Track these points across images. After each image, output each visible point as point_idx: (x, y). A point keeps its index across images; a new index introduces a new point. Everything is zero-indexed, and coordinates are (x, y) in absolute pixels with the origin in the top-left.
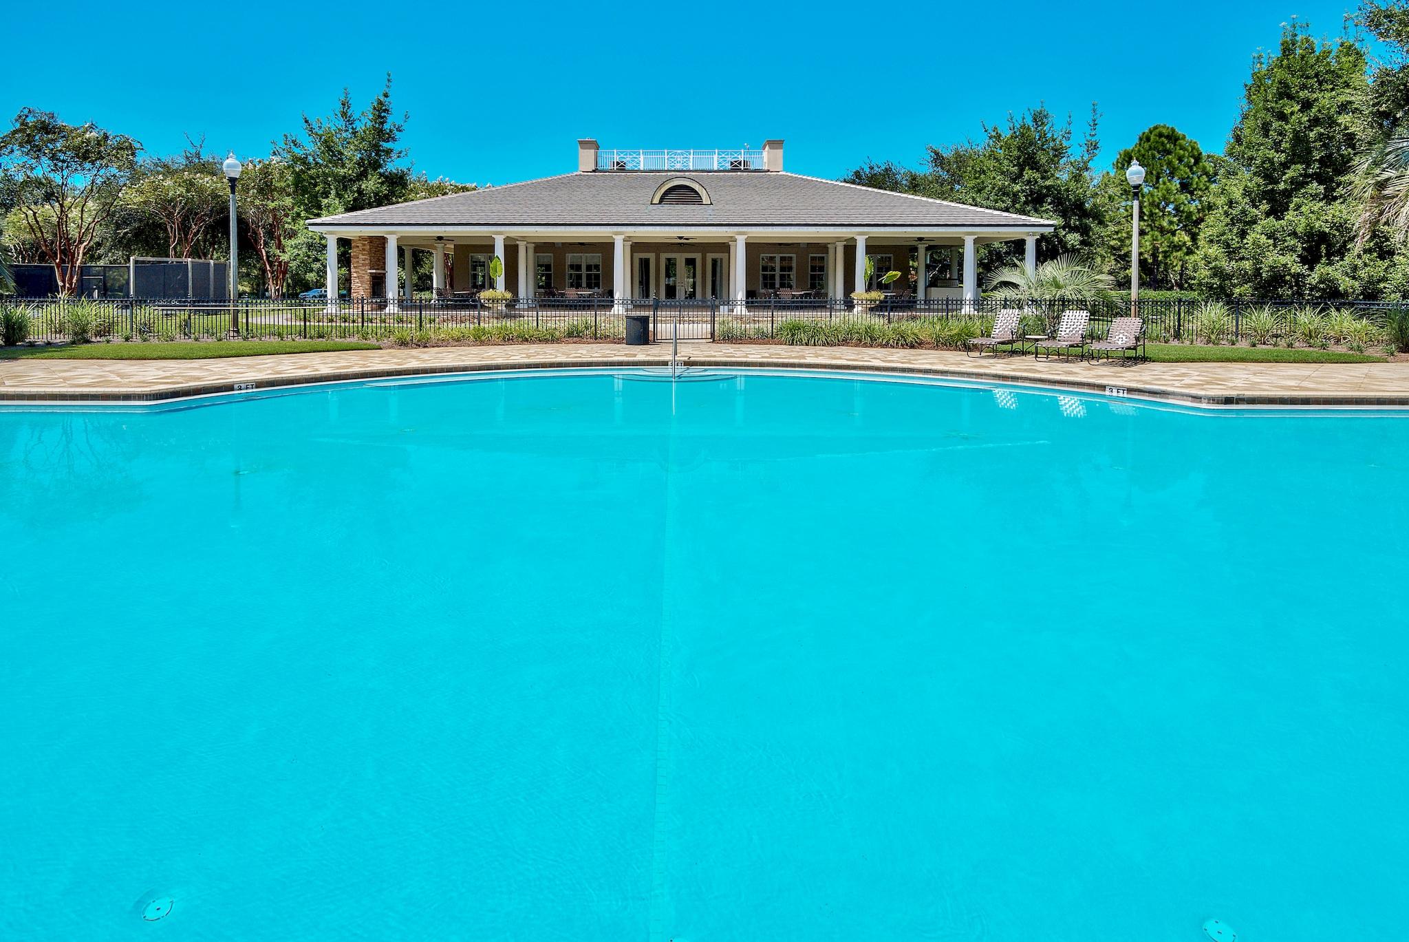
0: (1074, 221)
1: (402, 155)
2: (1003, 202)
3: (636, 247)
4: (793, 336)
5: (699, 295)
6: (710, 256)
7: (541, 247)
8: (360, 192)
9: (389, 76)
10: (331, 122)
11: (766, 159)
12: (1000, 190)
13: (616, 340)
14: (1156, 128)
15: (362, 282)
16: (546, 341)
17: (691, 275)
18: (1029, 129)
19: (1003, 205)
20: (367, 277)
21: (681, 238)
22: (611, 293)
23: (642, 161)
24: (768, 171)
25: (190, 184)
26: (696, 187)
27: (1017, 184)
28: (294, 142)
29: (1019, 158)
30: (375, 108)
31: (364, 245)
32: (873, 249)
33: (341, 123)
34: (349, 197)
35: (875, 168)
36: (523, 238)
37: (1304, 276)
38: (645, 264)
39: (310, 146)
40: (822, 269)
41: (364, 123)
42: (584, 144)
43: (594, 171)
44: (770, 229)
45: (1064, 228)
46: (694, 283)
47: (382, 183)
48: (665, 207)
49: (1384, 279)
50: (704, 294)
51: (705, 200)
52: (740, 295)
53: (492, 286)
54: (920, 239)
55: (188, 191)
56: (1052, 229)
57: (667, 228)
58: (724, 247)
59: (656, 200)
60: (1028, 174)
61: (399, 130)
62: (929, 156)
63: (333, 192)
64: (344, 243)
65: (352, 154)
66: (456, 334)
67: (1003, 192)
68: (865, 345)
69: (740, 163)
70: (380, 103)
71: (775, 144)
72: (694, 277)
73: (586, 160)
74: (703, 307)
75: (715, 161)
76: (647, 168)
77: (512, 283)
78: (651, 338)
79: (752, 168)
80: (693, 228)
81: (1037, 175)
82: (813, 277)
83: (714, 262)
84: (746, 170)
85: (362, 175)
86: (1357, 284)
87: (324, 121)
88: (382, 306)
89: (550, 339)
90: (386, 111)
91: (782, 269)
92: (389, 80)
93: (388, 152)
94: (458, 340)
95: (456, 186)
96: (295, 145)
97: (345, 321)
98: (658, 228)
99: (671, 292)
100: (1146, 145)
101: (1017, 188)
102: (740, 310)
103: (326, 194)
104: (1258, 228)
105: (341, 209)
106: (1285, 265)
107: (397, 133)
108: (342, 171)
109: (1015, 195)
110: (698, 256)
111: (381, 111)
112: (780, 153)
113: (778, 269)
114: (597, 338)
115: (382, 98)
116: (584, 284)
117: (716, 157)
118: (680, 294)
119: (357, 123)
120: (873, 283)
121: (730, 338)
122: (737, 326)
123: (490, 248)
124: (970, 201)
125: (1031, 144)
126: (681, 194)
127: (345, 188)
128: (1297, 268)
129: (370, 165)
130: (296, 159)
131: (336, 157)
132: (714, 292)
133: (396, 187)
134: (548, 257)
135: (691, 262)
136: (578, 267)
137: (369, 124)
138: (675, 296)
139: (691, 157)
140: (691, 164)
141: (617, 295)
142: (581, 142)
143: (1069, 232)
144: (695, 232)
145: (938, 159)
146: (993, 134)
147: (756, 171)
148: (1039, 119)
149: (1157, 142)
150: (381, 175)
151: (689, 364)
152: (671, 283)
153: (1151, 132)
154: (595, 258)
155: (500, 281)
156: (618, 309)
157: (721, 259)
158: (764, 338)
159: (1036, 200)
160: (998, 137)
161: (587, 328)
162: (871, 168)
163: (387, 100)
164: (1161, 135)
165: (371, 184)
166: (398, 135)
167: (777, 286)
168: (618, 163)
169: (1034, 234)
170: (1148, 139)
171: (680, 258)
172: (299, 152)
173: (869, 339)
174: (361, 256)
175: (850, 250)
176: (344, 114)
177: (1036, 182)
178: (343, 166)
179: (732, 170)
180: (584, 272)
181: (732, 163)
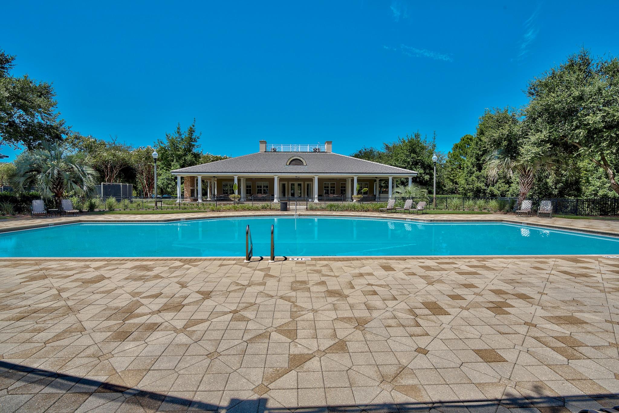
0: (427, 171)
1: (199, 147)
2: (404, 165)
3: (281, 180)
4: (331, 208)
5: (302, 196)
6: (306, 183)
7: (248, 179)
8: (185, 160)
9: (195, 119)
10: (174, 135)
11: (325, 148)
12: (404, 160)
13: (278, 210)
14: (466, 136)
15: (188, 192)
16: (256, 210)
17: (300, 189)
18: (413, 139)
19: (404, 166)
20: (190, 190)
21: (296, 177)
22: (273, 195)
23: (282, 148)
24: (327, 152)
25: (114, 155)
26: (302, 159)
27: (409, 158)
28: (161, 142)
29: (410, 149)
30: (189, 130)
31: (188, 179)
32: (359, 180)
33: (177, 135)
34: (182, 162)
35: (367, 150)
36: (242, 177)
37: (486, 190)
38: (284, 186)
39: (166, 143)
40: (345, 187)
41: (185, 135)
42: (261, 142)
43: (265, 152)
44: (326, 174)
45: (424, 173)
46: (301, 192)
47: (193, 157)
48: (291, 166)
49: (508, 191)
50: (304, 196)
51: (305, 164)
52: (316, 196)
53: (233, 193)
54: (376, 177)
55: (114, 158)
56: (417, 174)
57: (292, 174)
58: (311, 180)
59: (288, 164)
60: (412, 155)
61: (198, 138)
62: (384, 146)
63: (175, 160)
64: (182, 178)
65: (182, 146)
66: (228, 208)
67: (405, 161)
68: (352, 211)
69: (317, 149)
70: (191, 128)
71: (329, 143)
72: (301, 190)
73: (262, 148)
74: (304, 200)
75: (308, 149)
76: (284, 151)
77: (239, 193)
78: (288, 209)
79: (321, 151)
80: (300, 174)
81: (415, 155)
82: (342, 190)
83: (308, 185)
84: (319, 152)
85: (185, 155)
86: (499, 192)
87: (172, 135)
88: (196, 200)
89: (257, 209)
90: (194, 131)
91: (331, 187)
92: (195, 121)
93: (193, 146)
94: (229, 210)
95: (213, 156)
96: (162, 143)
97: (185, 205)
98: (289, 174)
99: (293, 195)
100: (463, 142)
101: (409, 160)
102: (316, 201)
103: (173, 161)
104: (474, 175)
105: (179, 166)
106: (480, 187)
107: (197, 139)
108: (179, 153)
109: (409, 162)
110: (302, 183)
111: (191, 131)
112: (331, 145)
113: (330, 187)
114: (271, 209)
115: (192, 127)
116: (263, 193)
117: (308, 147)
118: (296, 196)
119: (183, 135)
120: (359, 192)
121: (312, 209)
122: (315, 206)
123: (233, 180)
124: (394, 164)
125: (414, 145)
126: (296, 162)
127: (180, 158)
128: (484, 188)
129: (188, 150)
130: (162, 148)
131: (176, 149)
132: (308, 195)
133: (197, 158)
134: (250, 183)
135: (300, 185)
136: (261, 187)
137: (187, 136)
138: (294, 196)
139: (300, 147)
140: (299, 149)
141: (275, 196)
142: (260, 141)
143: (426, 175)
144: (301, 175)
145: (387, 148)
146: (402, 141)
147: (322, 152)
148: (417, 136)
149: (466, 141)
150: (192, 154)
151: (299, 215)
152: (292, 192)
153: (465, 137)
154: (266, 183)
155: (236, 192)
156: (276, 201)
157: (310, 184)
158: (323, 209)
159: (415, 164)
160: (404, 142)
161: (268, 206)
162: (365, 150)
163: (194, 127)
164: (468, 138)
165: (189, 158)
166: (198, 140)
167: (329, 193)
168: (273, 149)
169: (411, 176)
170: (464, 140)
171: (296, 184)
172: (163, 146)
173: (354, 209)
174: (187, 183)
175: (353, 180)
176: (178, 132)
177: (415, 158)
178: (179, 151)
179: (314, 152)
180: (262, 188)
181: (314, 149)
